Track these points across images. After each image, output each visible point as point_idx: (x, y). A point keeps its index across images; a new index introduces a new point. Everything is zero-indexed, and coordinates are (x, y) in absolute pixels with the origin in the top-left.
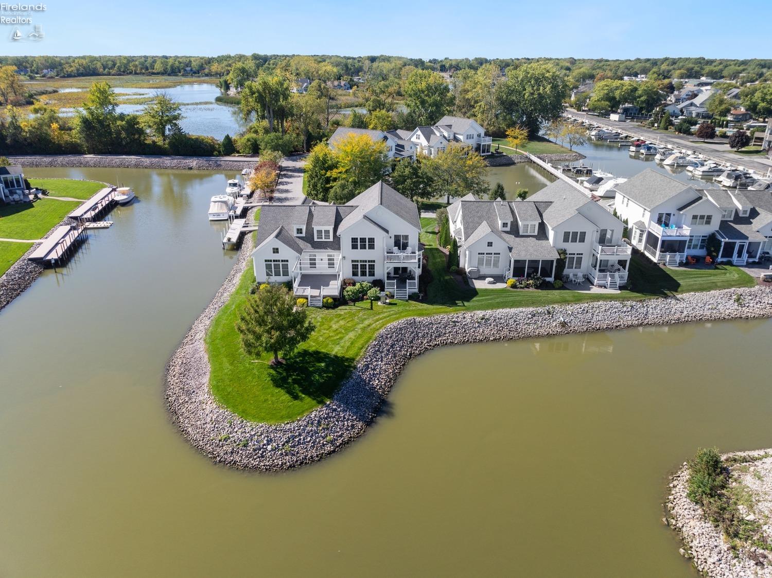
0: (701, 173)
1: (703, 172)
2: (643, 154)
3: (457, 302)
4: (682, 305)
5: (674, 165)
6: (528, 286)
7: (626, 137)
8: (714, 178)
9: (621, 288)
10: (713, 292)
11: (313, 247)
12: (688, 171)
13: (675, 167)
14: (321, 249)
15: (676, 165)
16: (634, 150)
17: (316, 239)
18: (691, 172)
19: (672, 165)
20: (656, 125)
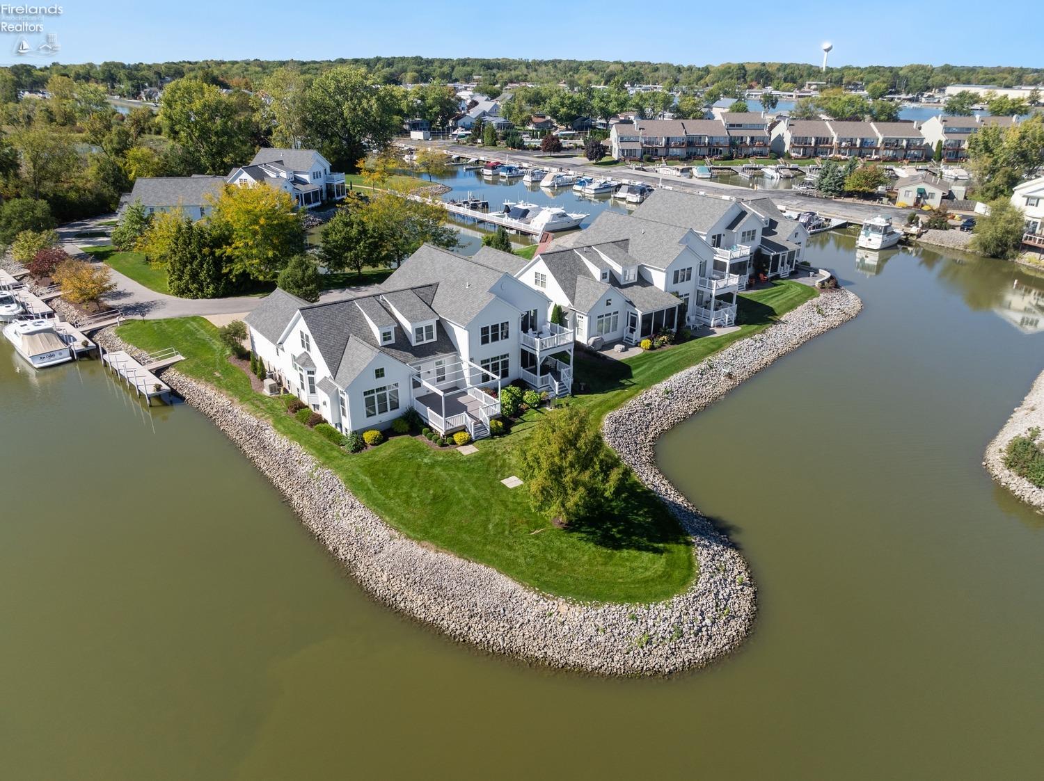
0: (593, 192)
1: (595, 190)
2: (504, 177)
3: (623, 381)
4: (790, 328)
5: (554, 186)
6: (663, 345)
7: (458, 159)
8: (612, 196)
9: (737, 323)
10: (799, 308)
11: (416, 356)
12: (575, 190)
13: (556, 188)
14: (428, 355)
15: (556, 185)
16: (491, 174)
17: (414, 343)
18: (580, 191)
19: (552, 187)
20: (479, 141)
